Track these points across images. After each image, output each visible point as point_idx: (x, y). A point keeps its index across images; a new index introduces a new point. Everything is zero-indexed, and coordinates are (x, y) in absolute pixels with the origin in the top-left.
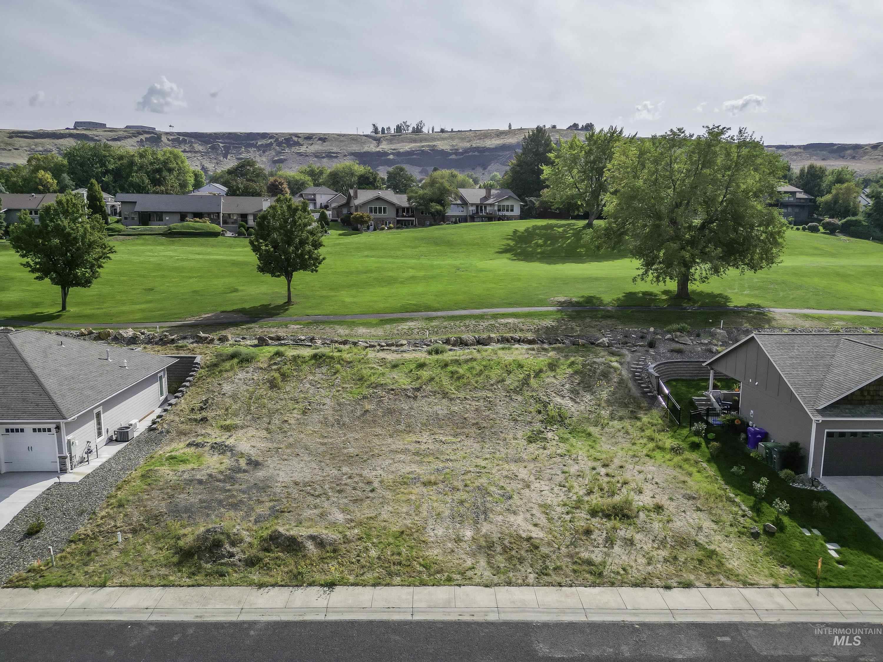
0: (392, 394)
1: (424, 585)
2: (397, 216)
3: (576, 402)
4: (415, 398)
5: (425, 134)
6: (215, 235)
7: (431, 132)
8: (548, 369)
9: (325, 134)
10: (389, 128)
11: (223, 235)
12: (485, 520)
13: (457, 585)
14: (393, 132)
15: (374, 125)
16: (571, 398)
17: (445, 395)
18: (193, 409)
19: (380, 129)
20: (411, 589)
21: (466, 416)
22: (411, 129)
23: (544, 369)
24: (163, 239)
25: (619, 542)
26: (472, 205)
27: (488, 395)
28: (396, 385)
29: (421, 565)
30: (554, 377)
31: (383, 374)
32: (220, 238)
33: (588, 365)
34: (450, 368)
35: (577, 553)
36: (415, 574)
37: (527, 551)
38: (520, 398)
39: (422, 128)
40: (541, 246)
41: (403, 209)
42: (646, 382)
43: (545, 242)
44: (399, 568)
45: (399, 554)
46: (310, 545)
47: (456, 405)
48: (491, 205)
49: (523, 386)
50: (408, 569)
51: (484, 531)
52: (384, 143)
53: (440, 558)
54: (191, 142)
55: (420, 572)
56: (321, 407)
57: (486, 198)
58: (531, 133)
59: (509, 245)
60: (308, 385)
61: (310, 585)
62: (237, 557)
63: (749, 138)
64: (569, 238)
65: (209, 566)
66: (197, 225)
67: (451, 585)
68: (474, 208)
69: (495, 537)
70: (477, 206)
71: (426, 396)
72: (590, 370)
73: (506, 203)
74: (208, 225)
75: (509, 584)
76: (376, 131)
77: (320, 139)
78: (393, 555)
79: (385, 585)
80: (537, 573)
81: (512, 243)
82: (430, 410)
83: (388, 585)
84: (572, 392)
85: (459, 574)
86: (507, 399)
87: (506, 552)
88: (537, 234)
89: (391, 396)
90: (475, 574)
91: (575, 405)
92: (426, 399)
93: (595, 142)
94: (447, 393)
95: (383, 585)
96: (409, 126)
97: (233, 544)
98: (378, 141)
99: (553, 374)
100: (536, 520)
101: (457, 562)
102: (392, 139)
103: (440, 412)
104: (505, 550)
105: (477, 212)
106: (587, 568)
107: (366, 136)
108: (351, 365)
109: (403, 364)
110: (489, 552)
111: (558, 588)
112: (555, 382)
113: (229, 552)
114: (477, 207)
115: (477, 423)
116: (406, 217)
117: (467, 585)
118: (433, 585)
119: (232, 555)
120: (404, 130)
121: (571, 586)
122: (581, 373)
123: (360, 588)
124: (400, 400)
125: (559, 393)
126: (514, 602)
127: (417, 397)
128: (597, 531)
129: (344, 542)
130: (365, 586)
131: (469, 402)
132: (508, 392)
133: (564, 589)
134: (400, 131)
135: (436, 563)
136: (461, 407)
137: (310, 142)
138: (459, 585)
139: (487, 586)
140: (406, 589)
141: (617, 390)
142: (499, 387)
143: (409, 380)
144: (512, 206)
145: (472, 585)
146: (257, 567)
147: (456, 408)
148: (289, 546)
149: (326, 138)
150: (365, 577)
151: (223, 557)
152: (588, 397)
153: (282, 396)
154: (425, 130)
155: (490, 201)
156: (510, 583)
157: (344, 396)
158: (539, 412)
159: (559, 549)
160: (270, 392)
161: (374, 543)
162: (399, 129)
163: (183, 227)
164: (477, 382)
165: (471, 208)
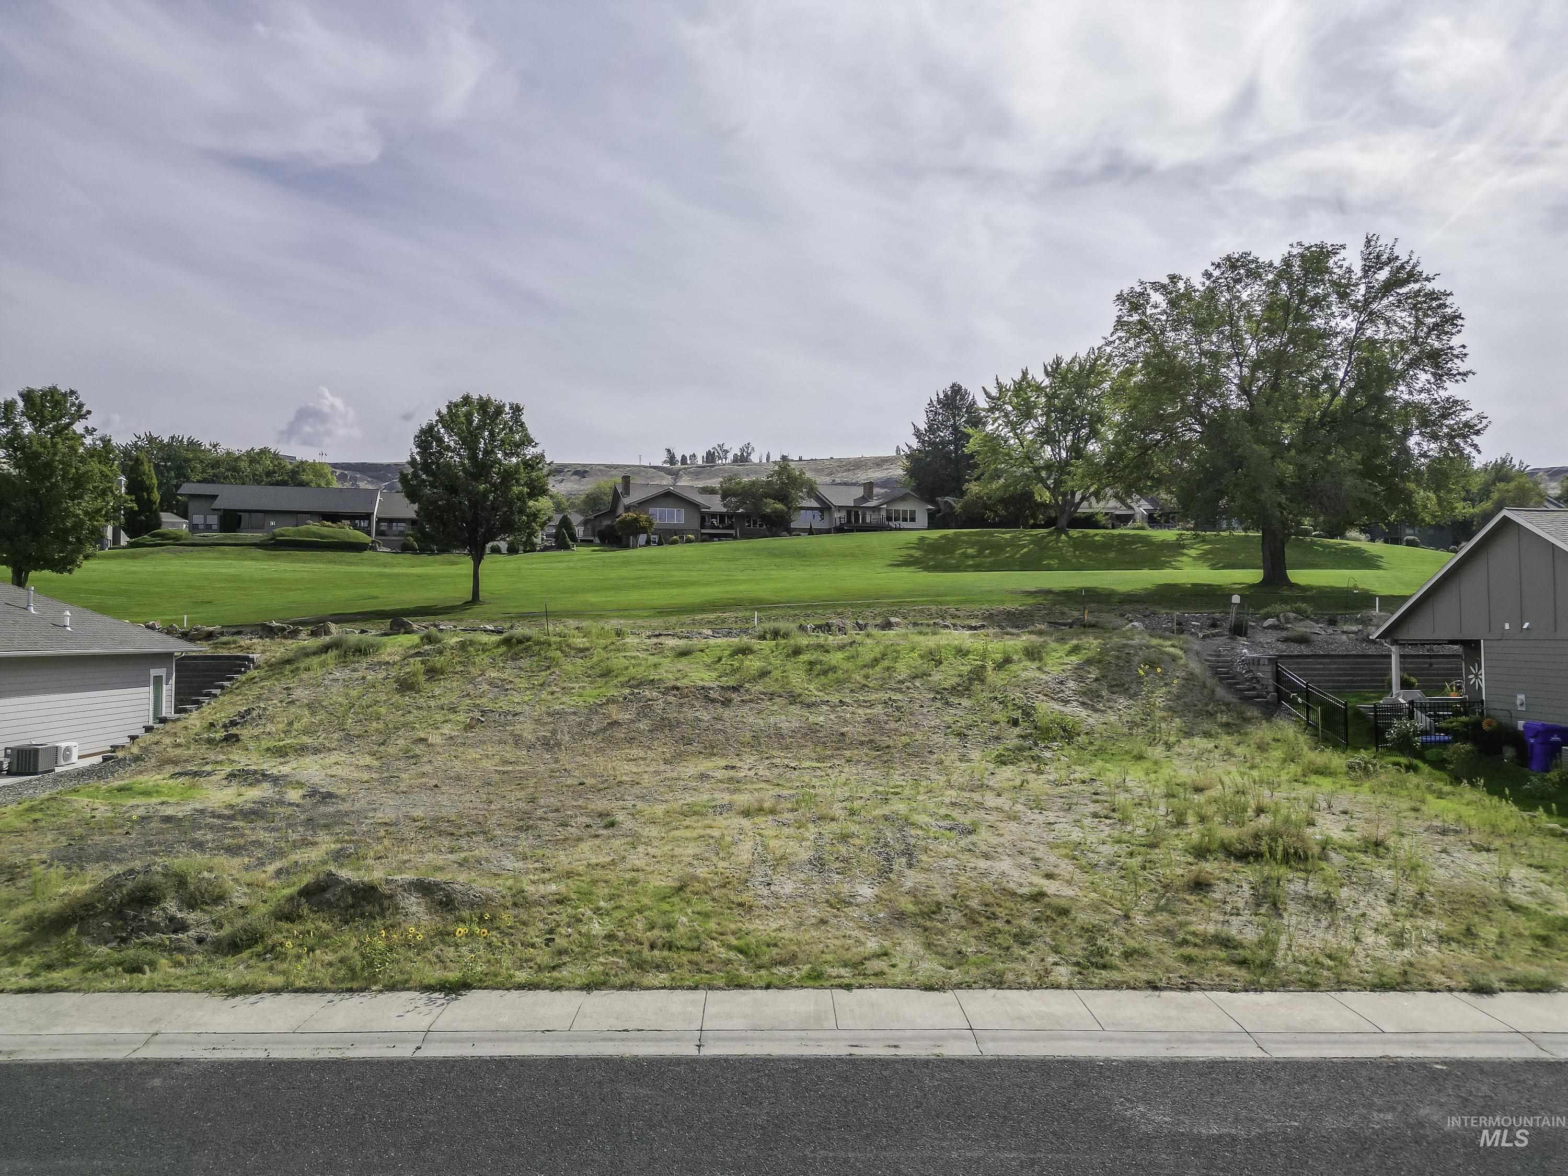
0: (675, 696)
1: (739, 986)
2: (703, 527)
3: (1096, 711)
4: (727, 703)
5: (755, 464)
6: (359, 547)
7: (764, 461)
8: (1023, 658)
9: (584, 465)
10: (694, 456)
11: (373, 549)
12: (910, 866)
13: (840, 986)
14: (700, 462)
15: (669, 451)
16: (1083, 704)
17: (794, 698)
18: (212, 725)
19: (679, 458)
20: (700, 995)
21: (845, 729)
22: (730, 457)
23: (1015, 657)
24: (259, 552)
25: (1292, 907)
26: (840, 508)
27: (894, 698)
28: (685, 681)
29: (730, 947)
30: (1039, 669)
31: (656, 666)
32: (367, 554)
33: (1113, 649)
34: (804, 657)
35: (1182, 925)
36: (713, 966)
37: (1036, 919)
38: (966, 702)
39: (749, 454)
40: (973, 557)
41: (714, 515)
42: (1247, 680)
43: (980, 553)
44: (666, 953)
45: (669, 927)
46: (413, 904)
47: (821, 714)
48: (876, 509)
49: (971, 684)
50: (695, 956)
51: (909, 884)
52: (685, 478)
53: (786, 935)
54: (356, 479)
55: (728, 962)
56: (509, 718)
57: (864, 499)
58: (941, 396)
59: (912, 556)
60: (485, 687)
61: (392, 987)
62: (191, 933)
63: (1388, 251)
64: (1024, 546)
65: (103, 950)
66: (325, 530)
67: (822, 987)
68: (843, 514)
69: (941, 894)
70: (849, 510)
71: (751, 701)
72: (1118, 658)
73: (901, 507)
74: (347, 531)
75: (998, 983)
76: (672, 459)
77: (576, 473)
78: (652, 927)
79: (622, 988)
80: (1077, 964)
81: (917, 554)
82: (761, 722)
83: (629, 986)
84: (1084, 693)
85: (845, 966)
86: (938, 704)
87: (975, 922)
88: (964, 542)
89: (671, 699)
90: (894, 966)
91: (1096, 715)
92: (752, 705)
93: (1064, 379)
94: (800, 695)
95: (614, 987)
96: (726, 452)
97: (191, 903)
98: (676, 474)
99: (1036, 664)
100: (1045, 868)
101: (837, 942)
102: (699, 472)
103: (784, 725)
104: (972, 919)
105: (849, 521)
106: (1222, 954)
107: (655, 467)
108: (587, 653)
109: (702, 651)
110: (928, 924)
111: (1149, 992)
112: (1043, 677)
113: (172, 919)
114: (849, 513)
115: (871, 741)
116: (718, 528)
117: (872, 986)
118: (768, 987)
119: (180, 926)
120: (720, 458)
121: (1188, 989)
122: (1100, 662)
123: (543, 995)
124: (693, 706)
125: (1052, 695)
126: (1021, 1018)
127: (730, 701)
128: (1222, 885)
129: (515, 904)
130: (559, 988)
131: (850, 709)
132: (938, 693)
133: (1165, 994)
134: (713, 461)
135: (775, 945)
136: (832, 717)
137: (560, 478)
138: (848, 987)
139: (929, 988)
140: (680, 996)
141: (1185, 690)
142: (918, 684)
143: (714, 674)
144: (913, 513)
145: (886, 986)
146: (245, 954)
147: (822, 718)
148: (352, 906)
149: (586, 472)
150: (565, 973)
151: (153, 928)
152: (1122, 702)
153: (421, 701)
154: (755, 458)
155: (873, 503)
156: (1001, 983)
157: (564, 699)
158: (1015, 723)
159: (1127, 917)
160: (396, 697)
161: (599, 909)
162: (710, 457)
163: (299, 533)
164: (866, 677)
165: (837, 515)
